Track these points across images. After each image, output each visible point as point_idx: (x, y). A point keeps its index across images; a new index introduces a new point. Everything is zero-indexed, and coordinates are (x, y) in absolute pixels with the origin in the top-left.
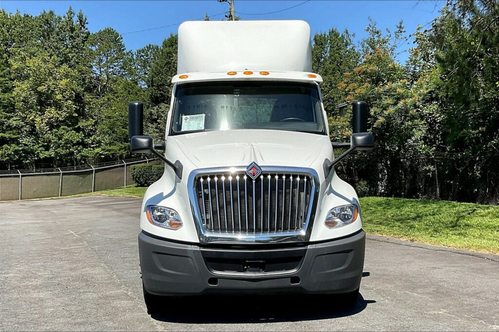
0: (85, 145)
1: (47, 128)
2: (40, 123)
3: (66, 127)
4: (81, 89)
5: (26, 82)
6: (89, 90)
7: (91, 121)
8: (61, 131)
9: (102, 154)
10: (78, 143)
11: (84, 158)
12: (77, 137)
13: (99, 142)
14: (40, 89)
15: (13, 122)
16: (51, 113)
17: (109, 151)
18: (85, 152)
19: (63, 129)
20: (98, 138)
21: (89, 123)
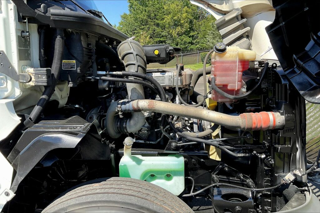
0: (192, 43)
1: (177, 36)
2: (174, 34)
3: (185, 35)
4: (192, 18)
5: (170, 15)
6: (196, 18)
7: (196, 33)
8: (182, 37)
9: (199, 48)
10: (189, 43)
11: (192, 49)
12: (189, 40)
13: (199, 42)
14: (174, 18)
15: (164, 34)
16: (179, 29)
17: (202, 46)
18: (192, 47)
19: (184, 36)
20: (198, 41)
21: (195, 33)
